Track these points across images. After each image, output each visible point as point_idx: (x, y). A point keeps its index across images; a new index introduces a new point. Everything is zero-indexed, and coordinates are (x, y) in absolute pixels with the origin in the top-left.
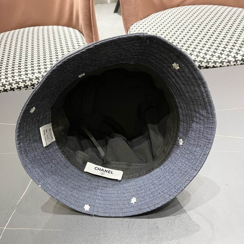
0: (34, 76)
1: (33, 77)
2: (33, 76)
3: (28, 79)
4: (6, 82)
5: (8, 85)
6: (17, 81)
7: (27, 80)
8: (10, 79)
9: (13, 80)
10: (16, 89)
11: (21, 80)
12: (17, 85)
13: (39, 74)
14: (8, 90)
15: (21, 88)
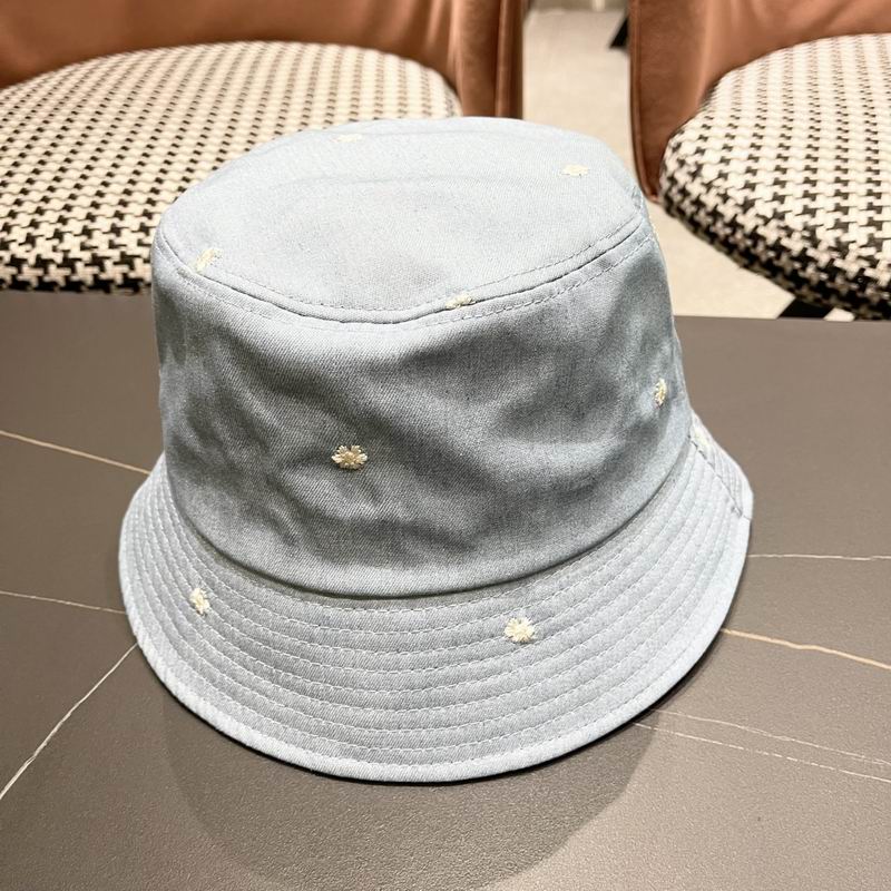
4: (83, 248)
5: (86, 265)
8: (100, 241)
9: (112, 246)
15: (141, 284)
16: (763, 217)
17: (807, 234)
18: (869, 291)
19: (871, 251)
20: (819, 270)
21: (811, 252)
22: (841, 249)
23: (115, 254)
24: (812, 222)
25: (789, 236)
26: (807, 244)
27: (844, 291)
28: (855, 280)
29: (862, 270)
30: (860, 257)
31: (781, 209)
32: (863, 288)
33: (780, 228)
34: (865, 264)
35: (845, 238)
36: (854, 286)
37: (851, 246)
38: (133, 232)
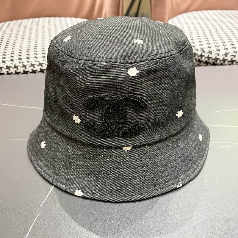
25: (197, 51)
26: (202, 52)
29: (216, 57)
30: (215, 54)
35: (211, 50)
36: (214, 61)
37: (213, 52)
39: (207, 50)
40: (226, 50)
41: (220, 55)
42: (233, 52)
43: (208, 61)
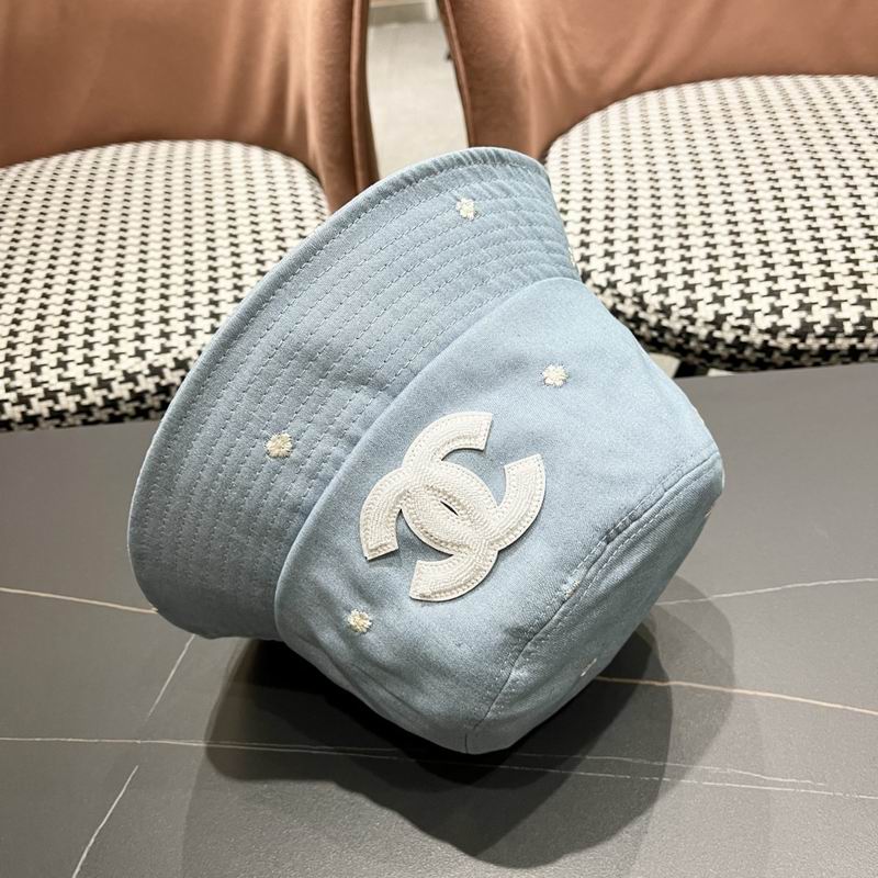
0: (117, 366)
1: (112, 374)
2: (112, 368)
3: (93, 381)
4: (8, 389)
5: (14, 405)
6: (52, 388)
7: (87, 385)
8: (23, 381)
9: (35, 384)
10: (46, 419)
11: (66, 386)
12: (50, 403)
13: (138, 359)
14: (12, 425)
15: (67, 415)
16: (599, 287)
17: (636, 300)
18: (693, 344)
19: (689, 311)
20: (650, 329)
21: (642, 315)
22: (665, 310)
23: (39, 391)
24: (640, 289)
25: (622, 302)
26: (638, 308)
27: (673, 344)
28: (680, 336)
29: (684, 327)
30: (681, 317)
31: (613, 278)
32: (687, 342)
33: (614, 295)
34: (686, 322)
35: (668, 302)
36: (680, 341)
37: (674, 308)
38: (52, 368)
39: (653, 301)
40: (716, 306)
41: (699, 323)
42: (739, 314)
43: (660, 340)
